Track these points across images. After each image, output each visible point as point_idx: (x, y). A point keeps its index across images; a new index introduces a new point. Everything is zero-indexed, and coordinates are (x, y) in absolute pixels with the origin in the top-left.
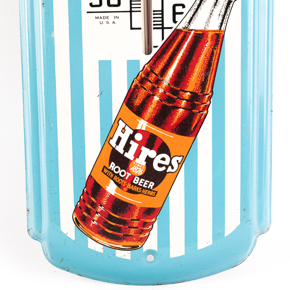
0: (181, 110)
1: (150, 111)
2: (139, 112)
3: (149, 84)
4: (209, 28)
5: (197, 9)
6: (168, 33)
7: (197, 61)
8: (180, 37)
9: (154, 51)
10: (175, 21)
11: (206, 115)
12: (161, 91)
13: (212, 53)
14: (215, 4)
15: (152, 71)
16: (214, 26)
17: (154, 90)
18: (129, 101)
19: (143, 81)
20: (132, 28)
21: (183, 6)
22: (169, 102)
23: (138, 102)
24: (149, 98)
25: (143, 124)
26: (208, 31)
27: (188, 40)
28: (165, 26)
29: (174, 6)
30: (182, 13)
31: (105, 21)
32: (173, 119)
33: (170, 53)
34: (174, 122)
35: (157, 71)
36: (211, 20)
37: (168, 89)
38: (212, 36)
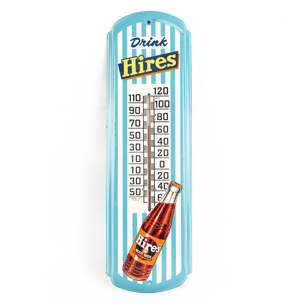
0: (161, 230)
1: (150, 231)
2: (146, 231)
3: (150, 221)
4: (170, 203)
5: (166, 196)
6: (156, 204)
7: (166, 214)
8: (160, 205)
9: (152, 210)
10: (159, 200)
11: (169, 232)
12: (154, 224)
13: (171, 211)
14: (172, 195)
15: (151, 217)
16: (172, 202)
17: (151, 223)
18: (143, 227)
19: (148, 220)
20: (144, 202)
21: (162, 195)
22: (157, 228)
23: (146, 227)
24: (150, 226)
25: (147, 235)
26: (170, 204)
27: (163, 207)
28: (155, 202)
29: (159, 195)
30: (161, 197)
31: (135, 200)
32: (158, 233)
33: (157, 211)
34: (158, 235)
35: (153, 217)
36: (171, 200)
37: (156, 223)
38: (171, 205)
